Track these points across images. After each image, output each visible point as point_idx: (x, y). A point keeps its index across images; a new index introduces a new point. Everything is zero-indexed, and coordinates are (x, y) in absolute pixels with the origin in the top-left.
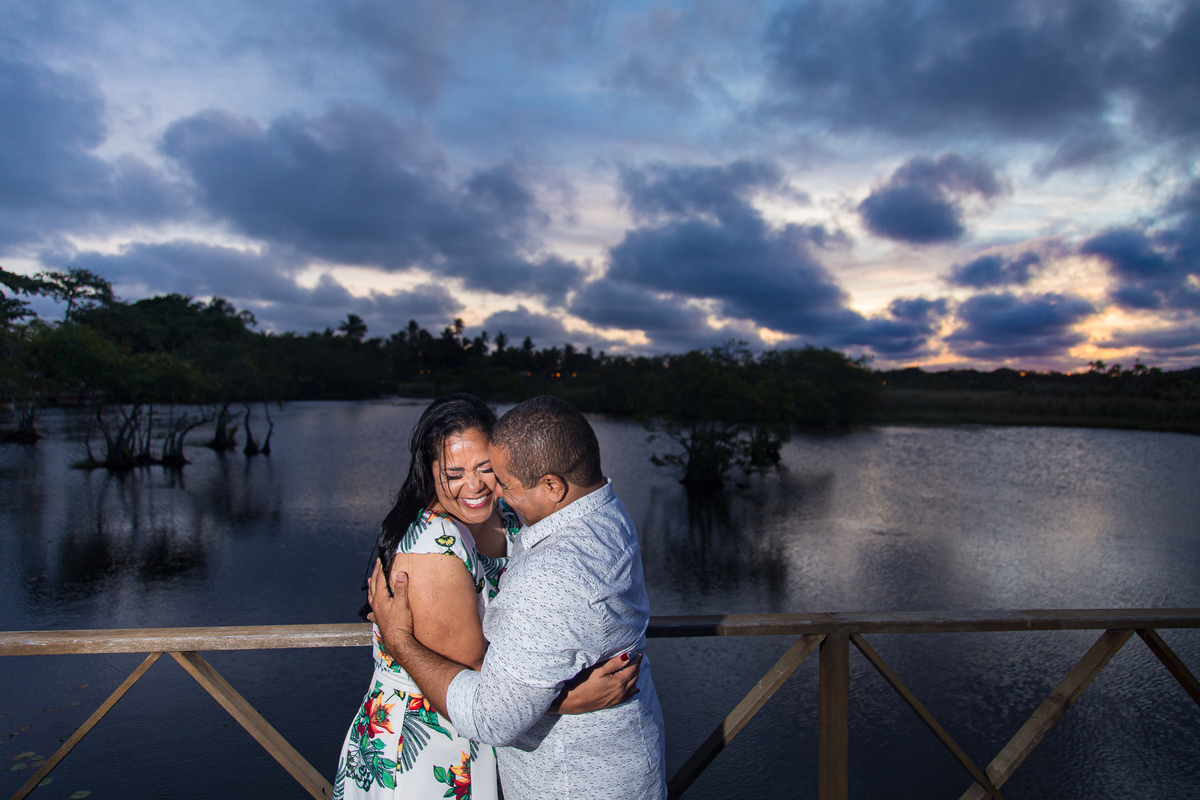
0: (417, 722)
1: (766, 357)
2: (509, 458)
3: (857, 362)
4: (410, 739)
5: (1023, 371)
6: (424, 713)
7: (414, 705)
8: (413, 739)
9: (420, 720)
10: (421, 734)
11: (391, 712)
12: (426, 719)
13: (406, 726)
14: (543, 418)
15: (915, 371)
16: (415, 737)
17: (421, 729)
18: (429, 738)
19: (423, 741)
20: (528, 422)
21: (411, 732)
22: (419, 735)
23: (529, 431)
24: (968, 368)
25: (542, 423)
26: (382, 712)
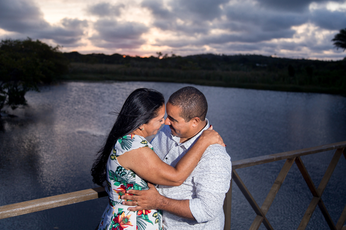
0: (142, 220)
1: (4, 43)
2: (181, 111)
3: (55, 49)
4: (140, 227)
5: (125, 55)
6: (143, 216)
7: (140, 213)
8: (141, 226)
9: (142, 219)
10: (144, 224)
11: (130, 218)
12: (144, 218)
13: (138, 222)
14: (195, 96)
15: (76, 54)
16: (142, 226)
17: (143, 222)
18: (146, 225)
19: (145, 227)
20: (190, 97)
21: (140, 224)
22: (143, 225)
23: (191, 101)
24: (101, 53)
25: (195, 98)
26: (126, 219)
